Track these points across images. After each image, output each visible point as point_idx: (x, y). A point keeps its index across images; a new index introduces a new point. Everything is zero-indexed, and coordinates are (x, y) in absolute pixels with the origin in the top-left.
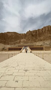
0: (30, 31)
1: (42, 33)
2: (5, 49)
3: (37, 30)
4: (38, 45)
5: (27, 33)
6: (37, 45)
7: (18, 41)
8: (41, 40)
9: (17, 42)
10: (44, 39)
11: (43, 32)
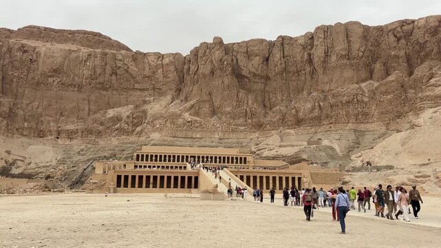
0: (218, 42)
1: (308, 69)
2: (15, 171)
3: (271, 45)
4: (274, 158)
5: (195, 52)
6: (266, 153)
7: (125, 111)
8: (299, 122)
9: (118, 119)
10: (316, 113)
11: (310, 61)
